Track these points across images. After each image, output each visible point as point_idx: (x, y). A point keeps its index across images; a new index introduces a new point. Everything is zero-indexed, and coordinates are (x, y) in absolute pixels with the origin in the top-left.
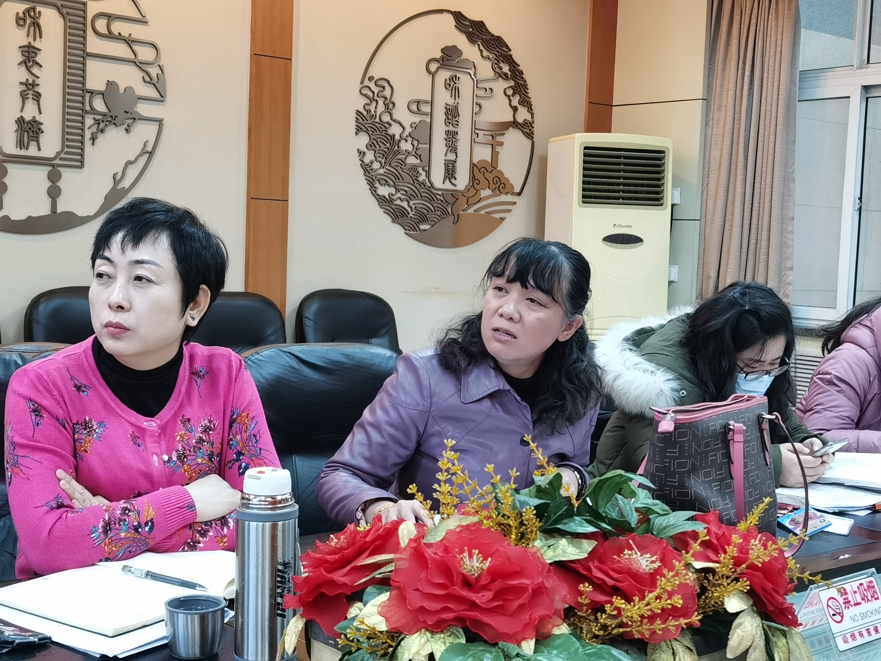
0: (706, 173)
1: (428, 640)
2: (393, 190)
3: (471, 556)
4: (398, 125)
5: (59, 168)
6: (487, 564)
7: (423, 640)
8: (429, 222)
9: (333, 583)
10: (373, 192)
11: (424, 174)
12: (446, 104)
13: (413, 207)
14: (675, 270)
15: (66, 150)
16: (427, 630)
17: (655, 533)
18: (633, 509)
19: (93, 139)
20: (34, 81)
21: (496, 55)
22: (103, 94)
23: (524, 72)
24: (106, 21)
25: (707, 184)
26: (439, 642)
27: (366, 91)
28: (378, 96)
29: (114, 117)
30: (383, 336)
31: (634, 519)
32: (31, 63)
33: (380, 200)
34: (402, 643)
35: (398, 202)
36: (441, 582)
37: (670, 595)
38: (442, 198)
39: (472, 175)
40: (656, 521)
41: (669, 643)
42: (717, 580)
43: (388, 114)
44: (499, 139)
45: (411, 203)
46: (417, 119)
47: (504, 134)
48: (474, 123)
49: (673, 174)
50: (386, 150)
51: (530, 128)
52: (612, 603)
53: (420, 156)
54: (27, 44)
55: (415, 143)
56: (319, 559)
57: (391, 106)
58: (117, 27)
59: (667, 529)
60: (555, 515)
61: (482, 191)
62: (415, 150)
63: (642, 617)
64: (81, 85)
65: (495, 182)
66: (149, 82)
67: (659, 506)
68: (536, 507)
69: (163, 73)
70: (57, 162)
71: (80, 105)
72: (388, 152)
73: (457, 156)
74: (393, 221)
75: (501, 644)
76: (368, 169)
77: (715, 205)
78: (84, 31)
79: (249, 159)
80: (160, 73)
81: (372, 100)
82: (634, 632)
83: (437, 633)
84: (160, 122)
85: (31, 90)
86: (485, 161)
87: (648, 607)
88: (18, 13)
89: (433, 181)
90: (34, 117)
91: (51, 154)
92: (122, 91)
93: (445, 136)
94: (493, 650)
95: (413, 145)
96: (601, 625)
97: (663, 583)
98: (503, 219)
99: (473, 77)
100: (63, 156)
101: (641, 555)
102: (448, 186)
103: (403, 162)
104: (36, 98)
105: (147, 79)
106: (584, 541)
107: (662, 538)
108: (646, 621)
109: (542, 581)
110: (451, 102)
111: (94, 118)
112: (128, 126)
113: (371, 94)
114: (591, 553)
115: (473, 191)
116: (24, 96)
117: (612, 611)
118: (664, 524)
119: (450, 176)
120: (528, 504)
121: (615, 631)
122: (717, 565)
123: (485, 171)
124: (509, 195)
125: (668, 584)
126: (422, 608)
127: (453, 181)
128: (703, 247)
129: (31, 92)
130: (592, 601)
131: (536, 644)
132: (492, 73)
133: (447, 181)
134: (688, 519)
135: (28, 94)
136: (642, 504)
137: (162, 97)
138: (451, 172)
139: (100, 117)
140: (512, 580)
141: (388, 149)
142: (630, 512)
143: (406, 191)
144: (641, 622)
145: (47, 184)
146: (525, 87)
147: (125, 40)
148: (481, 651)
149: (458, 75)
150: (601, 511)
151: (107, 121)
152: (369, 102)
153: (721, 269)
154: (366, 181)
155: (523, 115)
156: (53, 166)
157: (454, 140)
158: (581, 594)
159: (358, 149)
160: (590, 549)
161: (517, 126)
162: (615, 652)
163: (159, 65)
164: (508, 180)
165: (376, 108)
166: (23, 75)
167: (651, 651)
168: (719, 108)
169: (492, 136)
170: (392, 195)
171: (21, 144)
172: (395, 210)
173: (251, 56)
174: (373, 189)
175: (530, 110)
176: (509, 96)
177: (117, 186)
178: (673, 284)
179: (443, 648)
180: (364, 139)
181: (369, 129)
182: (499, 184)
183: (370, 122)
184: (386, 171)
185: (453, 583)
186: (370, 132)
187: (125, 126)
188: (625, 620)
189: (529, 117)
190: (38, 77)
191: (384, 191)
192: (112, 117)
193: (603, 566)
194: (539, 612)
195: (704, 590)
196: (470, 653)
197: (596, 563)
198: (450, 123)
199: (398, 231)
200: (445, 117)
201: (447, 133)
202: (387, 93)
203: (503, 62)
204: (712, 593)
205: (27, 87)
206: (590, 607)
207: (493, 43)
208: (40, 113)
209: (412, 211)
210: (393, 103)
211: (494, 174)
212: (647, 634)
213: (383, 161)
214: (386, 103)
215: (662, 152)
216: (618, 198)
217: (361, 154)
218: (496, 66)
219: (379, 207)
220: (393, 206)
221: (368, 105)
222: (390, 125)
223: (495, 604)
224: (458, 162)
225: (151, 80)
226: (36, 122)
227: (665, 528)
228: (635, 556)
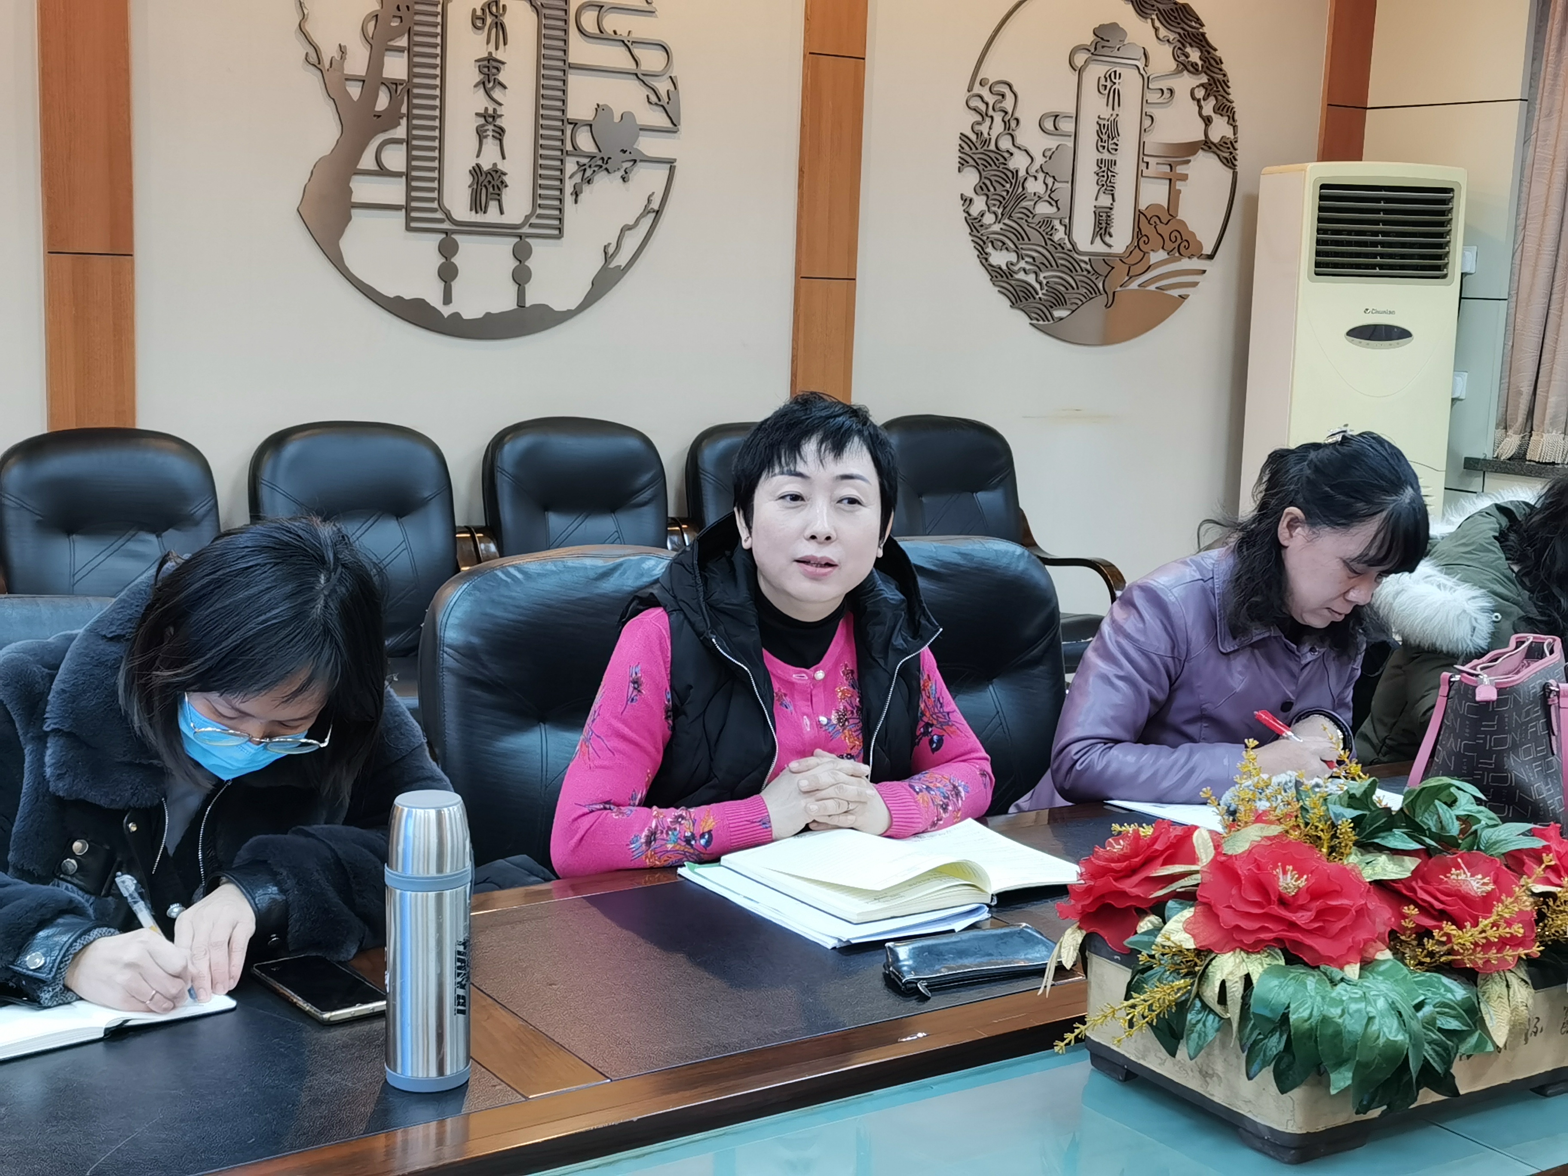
0: (1521, 221)
1: (1244, 961)
2: (1013, 257)
3: (1285, 872)
4: (1024, 153)
5: (528, 240)
6: (1302, 883)
7: (1238, 960)
8: (1069, 306)
9: (1123, 894)
10: (984, 261)
11: (1061, 229)
12: (1099, 117)
13: (1044, 282)
14: (1463, 380)
15: (539, 211)
16: (1242, 949)
17: (1483, 848)
18: (1454, 818)
19: (576, 194)
20: (495, 110)
21: (1179, 34)
22: (591, 126)
23: (1223, 60)
24: (597, 13)
25: (1523, 240)
26: (1256, 963)
27: (976, 103)
28: (994, 109)
29: (606, 159)
30: (994, 488)
31: (1455, 828)
32: (491, 84)
33: (994, 274)
34: (1213, 962)
35: (1021, 276)
36: (1257, 900)
37: (1509, 924)
38: (1089, 267)
39: (1137, 229)
40: (1483, 834)
41: (1502, 973)
42: (1558, 906)
43: (1009, 137)
44: (1180, 169)
45: (1042, 276)
46: (1052, 143)
47: (1188, 162)
48: (1141, 145)
49: (1465, 224)
50: (1004, 194)
51: (1232, 150)
52: (1441, 929)
53: (1056, 202)
54: (486, 55)
55: (1050, 181)
56: (1102, 867)
57: (1013, 124)
58: (612, 22)
59: (1498, 845)
60: (1370, 827)
61: (1152, 253)
62: (1049, 192)
63: (1476, 944)
64: (559, 114)
65: (1173, 239)
66: (656, 104)
67: (1485, 815)
68: (1354, 820)
69: (675, 88)
70: (526, 230)
71: (559, 143)
72: (1007, 198)
73: (1113, 200)
74: (1013, 305)
75: (1322, 967)
76: (977, 225)
77: (1534, 276)
78: (566, 31)
79: (800, 217)
80: (672, 88)
81: (983, 115)
82: (1466, 961)
83: (1253, 953)
84: (671, 163)
85: (490, 123)
86: (1160, 206)
87: (1483, 935)
88: (474, 10)
89: (1075, 240)
90: (495, 165)
91: (518, 221)
92: (617, 119)
93: (1096, 169)
94: (1315, 973)
95: (1047, 185)
96: (1428, 952)
97: (1500, 909)
98: (1183, 298)
99: (1142, 71)
100: (534, 220)
101: (1472, 876)
102: (1099, 247)
103: (1029, 213)
104: (498, 135)
105: (654, 99)
106: (1406, 858)
107: (1491, 855)
108: (1479, 949)
109: (1366, 904)
110: (1106, 113)
111: (578, 162)
112: (626, 173)
113: (983, 107)
114: (1413, 872)
115: (1137, 254)
116: (481, 134)
117: (1441, 936)
118: (1494, 838)
119: (1103, 231)
120: (1344, 816)
121: (1443, 959)
122: (1559, 889)
123: (1158, 222)
124: (1195, 259)
125: (1506, 910)
126: (1237, 928)
127: (1107, 239)
128: (1511, 344)
129: (491, 127)
130: (1417, 925)
131: (1361, 968)
132: (1173, 65)
133: (1098, 239)
134: (1523, 834)
135: (486, 131)
136: (1465, 810)
137: (675, 125)
138: (1104, 225)
139: (585, 161)
140: (1330, 900)
141: (1008, 192)
142: (1450, 821)
143: (1034, 258)
144: (1474, 950)
145: (513, 264)
146: (1225, 83)
147: (623, 41)
148: (1303, 973)
149: (1119, 70)
150: (1417, 820)
151: (596, 166)
152: (979, 119)
153: (1540, 379)
154: (973, 245)
155: (1220, 129)
156: (521, 237)
157: (1110, 174)
158: (1404, 917)
159: (962, 195)
160: (1413, 868)
161: (1210, 148)
162: (1445, 980)
163: (671, 77)
164: (1193, 234)
165: (990, 128)
166: (480, 102)
167: (1482, 982)
168: (1549, 114)
169: (1170, 165)
170: (1012, 264)
171: (477, 205)
172: (1018, 289)
173: (805, 56)
174: (983, 257)
175: (1231, 120)
176: (1199, 101)
177: (610, 263)
178: (1458, 403)
179: (1261, 970)
180: (971, 177)
181: (979, 162)
182: (1179, 241)
183: (982, 151)
184: (1004, 227)
185: (1269, 902)
186: (981, 167)
187: (622, 172)
188: (1456, 948)
189: (1228, 132)
190: (500, 104)
191: (999, 258)
192: (603, 159)
193: (1430, 888)
194: (1362, 935)
195: (1541, 917)
196: (1292, 975)
197: (1420, 884)
198: (1104, 147)
199: (1020, 319)
200: (1097, 138)
201: (1100, 162)
202: (1008, 104)
203: (1191, 46)
204: (1553, 920)
205: (486, 121)
206: (1414, 931)
207: (1176, 15)
208: (504, 158)
209: (1041, 289)
210: (1017, 120)
211: (1172, 226)
212: (1480, 962)
213: (1000, 211)
214: (1006, 119)
215: (1450, 190)
216: (1373, 266)
217: (967, 201)
218: (1179, 51)
219: (991, 284)
220: (1013, 282)
221: (979, 123)
222: (1012, 154)
223: (1316, 925)
224: (1115, 209)
225: (660, 100)
226: (497, 172)
227: (1495, 843)
228: (1463, 877)
